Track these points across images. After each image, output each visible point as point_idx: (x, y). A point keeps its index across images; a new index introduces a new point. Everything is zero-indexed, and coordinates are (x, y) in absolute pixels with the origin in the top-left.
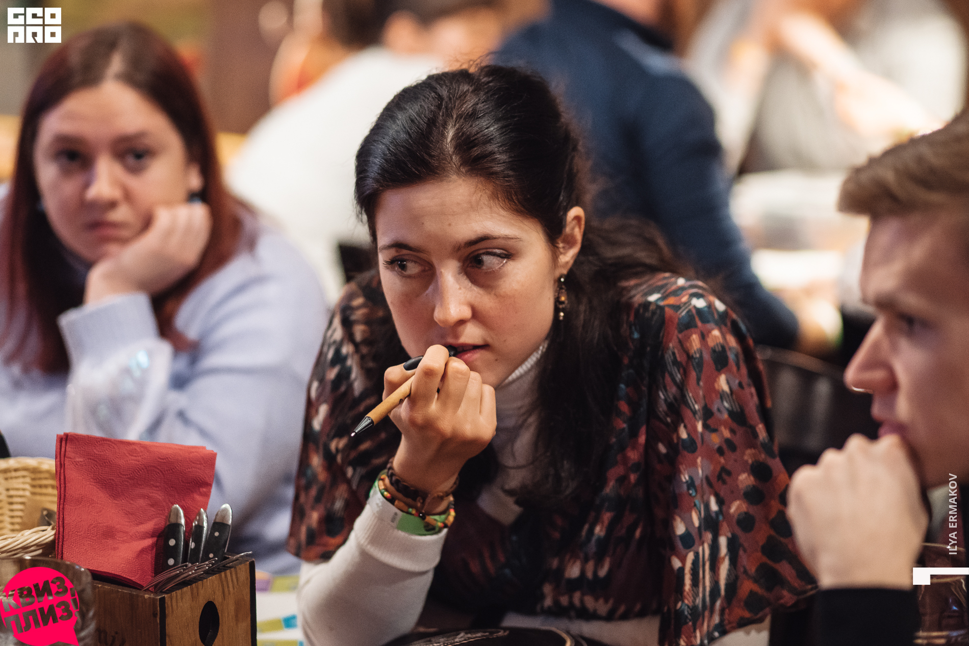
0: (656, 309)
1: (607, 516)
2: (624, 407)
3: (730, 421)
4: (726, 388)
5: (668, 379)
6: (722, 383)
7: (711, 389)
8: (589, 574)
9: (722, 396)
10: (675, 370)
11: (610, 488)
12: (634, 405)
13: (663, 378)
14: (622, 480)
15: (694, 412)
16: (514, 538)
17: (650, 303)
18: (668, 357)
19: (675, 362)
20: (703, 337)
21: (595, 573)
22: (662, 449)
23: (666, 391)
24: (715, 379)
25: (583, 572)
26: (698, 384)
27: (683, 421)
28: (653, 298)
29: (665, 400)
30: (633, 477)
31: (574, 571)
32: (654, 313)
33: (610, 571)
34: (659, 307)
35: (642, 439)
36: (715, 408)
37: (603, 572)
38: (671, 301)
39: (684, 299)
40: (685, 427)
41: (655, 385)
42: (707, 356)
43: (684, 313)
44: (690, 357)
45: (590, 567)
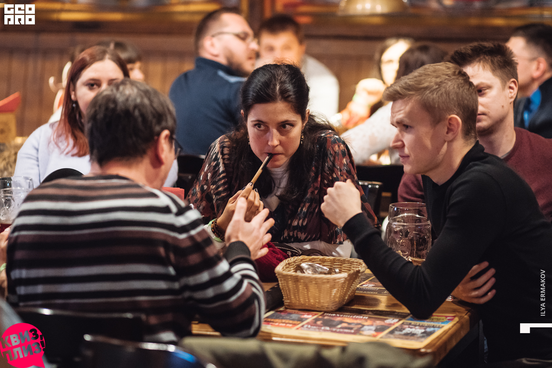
0: (324, 138)
1: (307, 205)
2: (313, 168)
3: (346, 173)
4: (345, 163)
5: (328, 159)
6: (344, 161)
7: (341, 163)
8: (300, 224)
9: (344, 165)
10: (330, 156)
11: (308, 196)
12: (317, 168)
13: (327, 159)
14: (313, 192)
15: (338, 169)
16: (276, 215)
17: (322, 136)
18: (329, 153)
19: (331, 154)
20: (339, 146)
21: (302, 224)
22: (326, 182)
23: (328, 163)
24: (342, 160)
25: (298, 223)
26: (338, 160)
27: (334, 172)
28: (323, 135)
29: (327, 166)
30: (316, 192)
31: (295, 223)
32: (323, 139)
33: (307, 223)
34: (324, 137)
35: (319, 179)
36: (342, 169)
37: (305, 224)
38: (328, 135)
39: (332, 135)
40: (335, 174)
41: (324, 161)
42: (340, 153)
43: (333, 139)
44: (335, 152)
45: (301, 221)
